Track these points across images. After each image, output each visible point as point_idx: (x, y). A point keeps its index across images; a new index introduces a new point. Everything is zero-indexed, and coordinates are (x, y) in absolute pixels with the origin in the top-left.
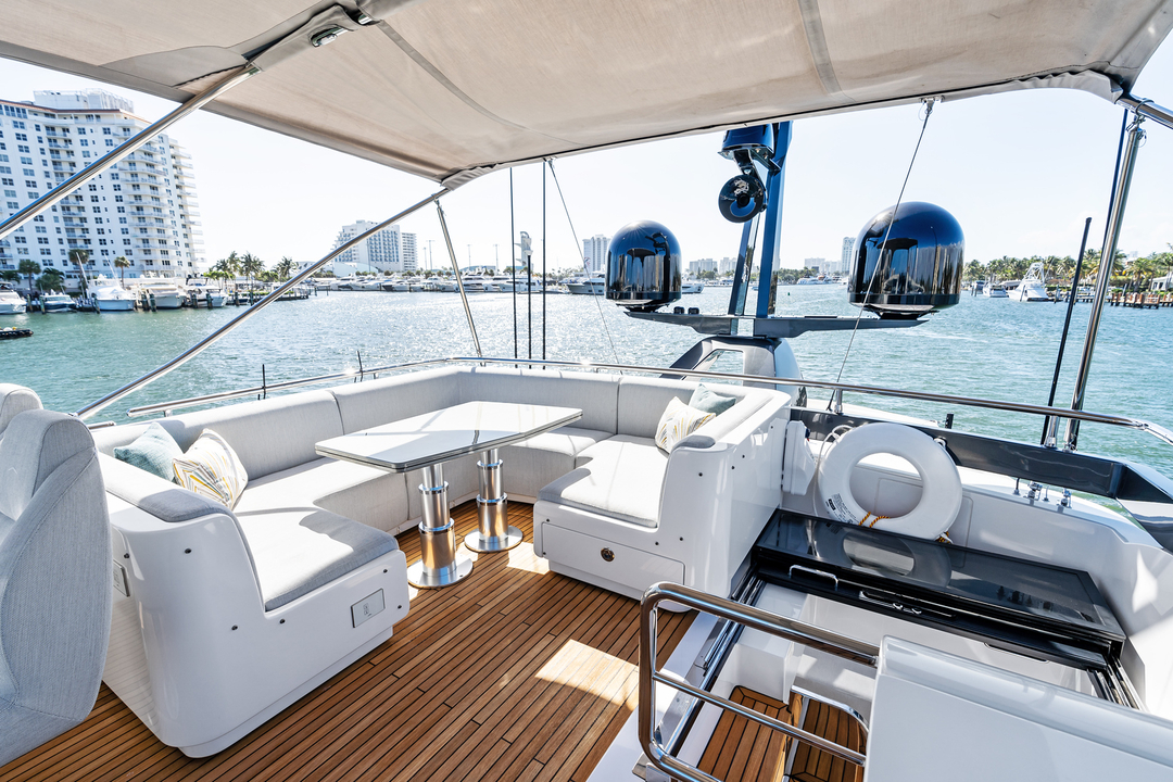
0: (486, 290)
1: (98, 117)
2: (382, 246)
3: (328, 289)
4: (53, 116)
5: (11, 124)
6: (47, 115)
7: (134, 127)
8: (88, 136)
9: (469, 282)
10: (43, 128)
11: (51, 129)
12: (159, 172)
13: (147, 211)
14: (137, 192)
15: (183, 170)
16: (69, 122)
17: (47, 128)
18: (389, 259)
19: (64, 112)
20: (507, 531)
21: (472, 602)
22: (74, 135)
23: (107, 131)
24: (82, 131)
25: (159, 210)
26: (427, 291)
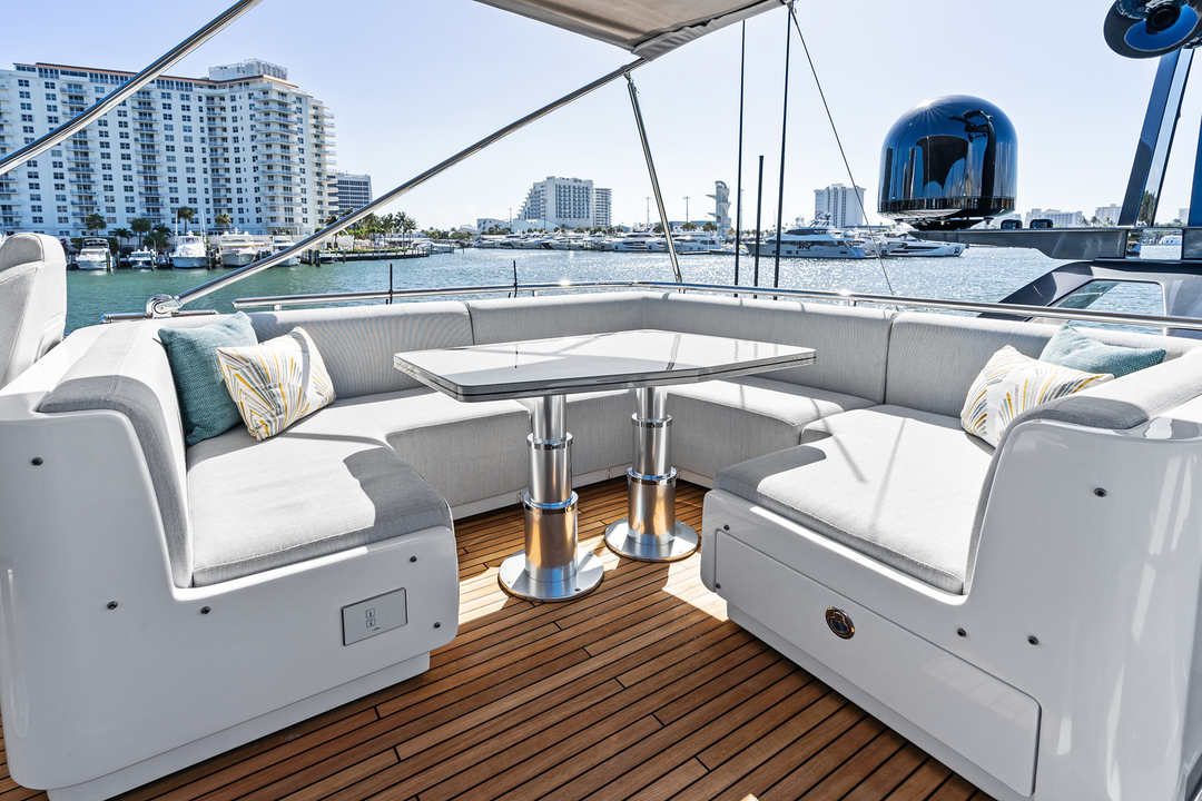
0: (650, 250)
1: (248, 84)
2: (572, 202)
3: (493, 246)
4: (215, 87)
5: (179, 96)
6: (210, 87)
7: (272, 90)
8: (237, 103)
9: (631, 239)
10: (204, 99)
11: (210, 98)
12: (292, 132)
13: (277, 170)
14: (269, 152)
15: (326, 129)
16: (225, 92)
17: (208, 98)
18: (579, 215)
19: (222, 84)
20: (673, 529)
21: (577, 643)
22: (228, 104)
23: (250, 96)
24: (233, 99)
25: (288, 168)
26: (587, 249)
